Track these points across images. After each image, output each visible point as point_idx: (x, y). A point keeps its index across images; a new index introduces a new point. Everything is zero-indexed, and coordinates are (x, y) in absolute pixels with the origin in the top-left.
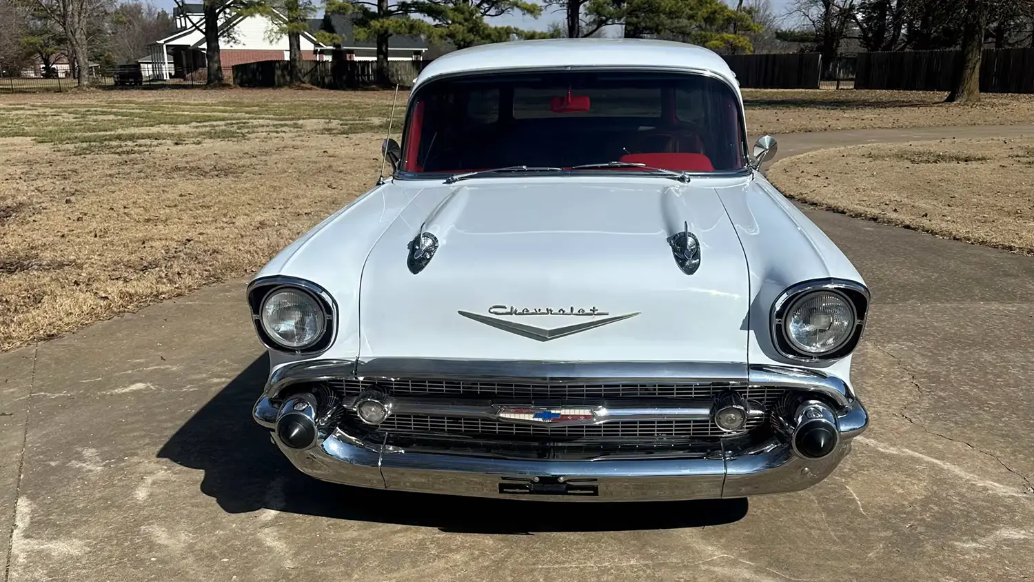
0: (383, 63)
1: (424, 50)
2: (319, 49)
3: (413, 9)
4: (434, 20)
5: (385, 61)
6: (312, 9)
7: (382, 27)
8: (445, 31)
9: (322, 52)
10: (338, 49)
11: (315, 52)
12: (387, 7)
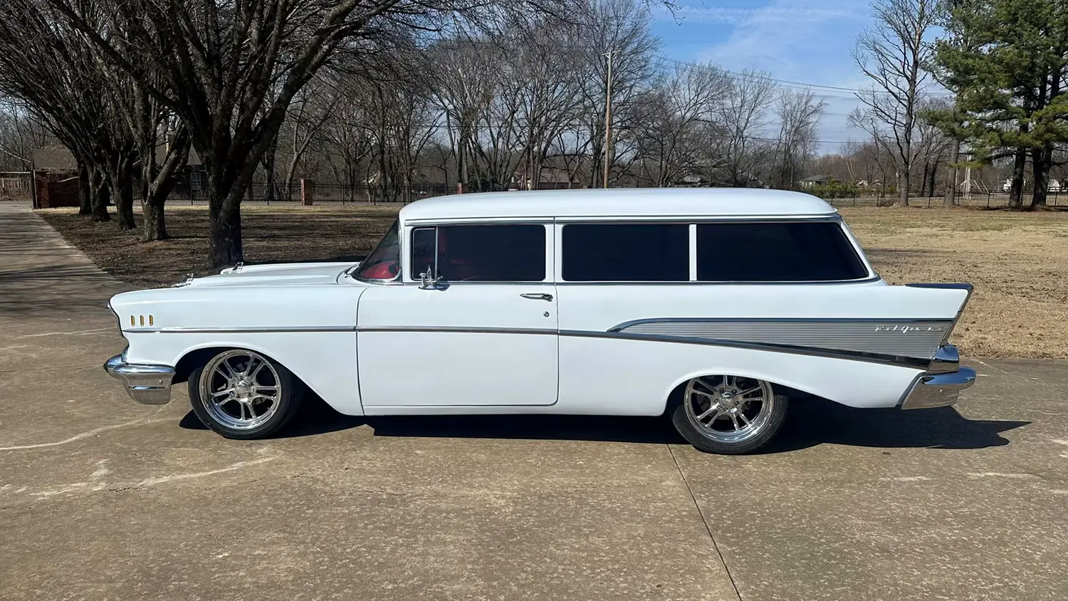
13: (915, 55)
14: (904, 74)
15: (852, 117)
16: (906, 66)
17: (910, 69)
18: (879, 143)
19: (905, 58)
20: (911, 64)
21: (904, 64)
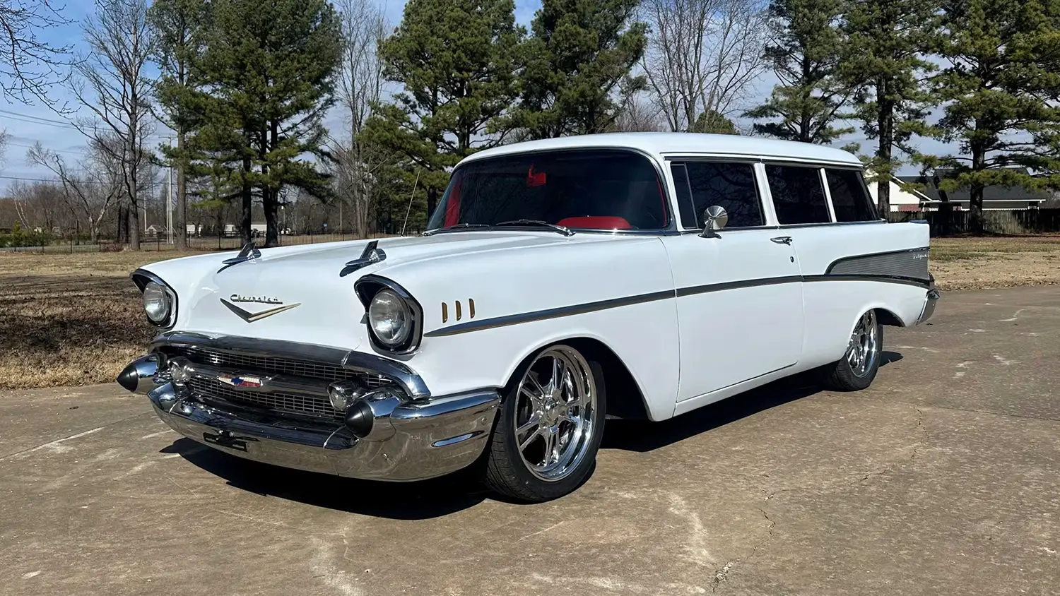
0: (976, 212)
1: (1041, 201)
2: (925, 203)
3: (1011, 161)
4: (1034, 171)
5: (979, 210)
6: (898, 164)
7: (971, 178)
8: (1045, 181)
9: (928, 205)
10: (945, 202)
11: (921, 205)
12: (983, 161)
13: (133, 88)
14: (124, 106)
15: (32, 152)
16: (125, 99)
17: (129, 102)
18: (67, 183)
19: (125, 90)
20: (130, 97)
21: (124, 96)
